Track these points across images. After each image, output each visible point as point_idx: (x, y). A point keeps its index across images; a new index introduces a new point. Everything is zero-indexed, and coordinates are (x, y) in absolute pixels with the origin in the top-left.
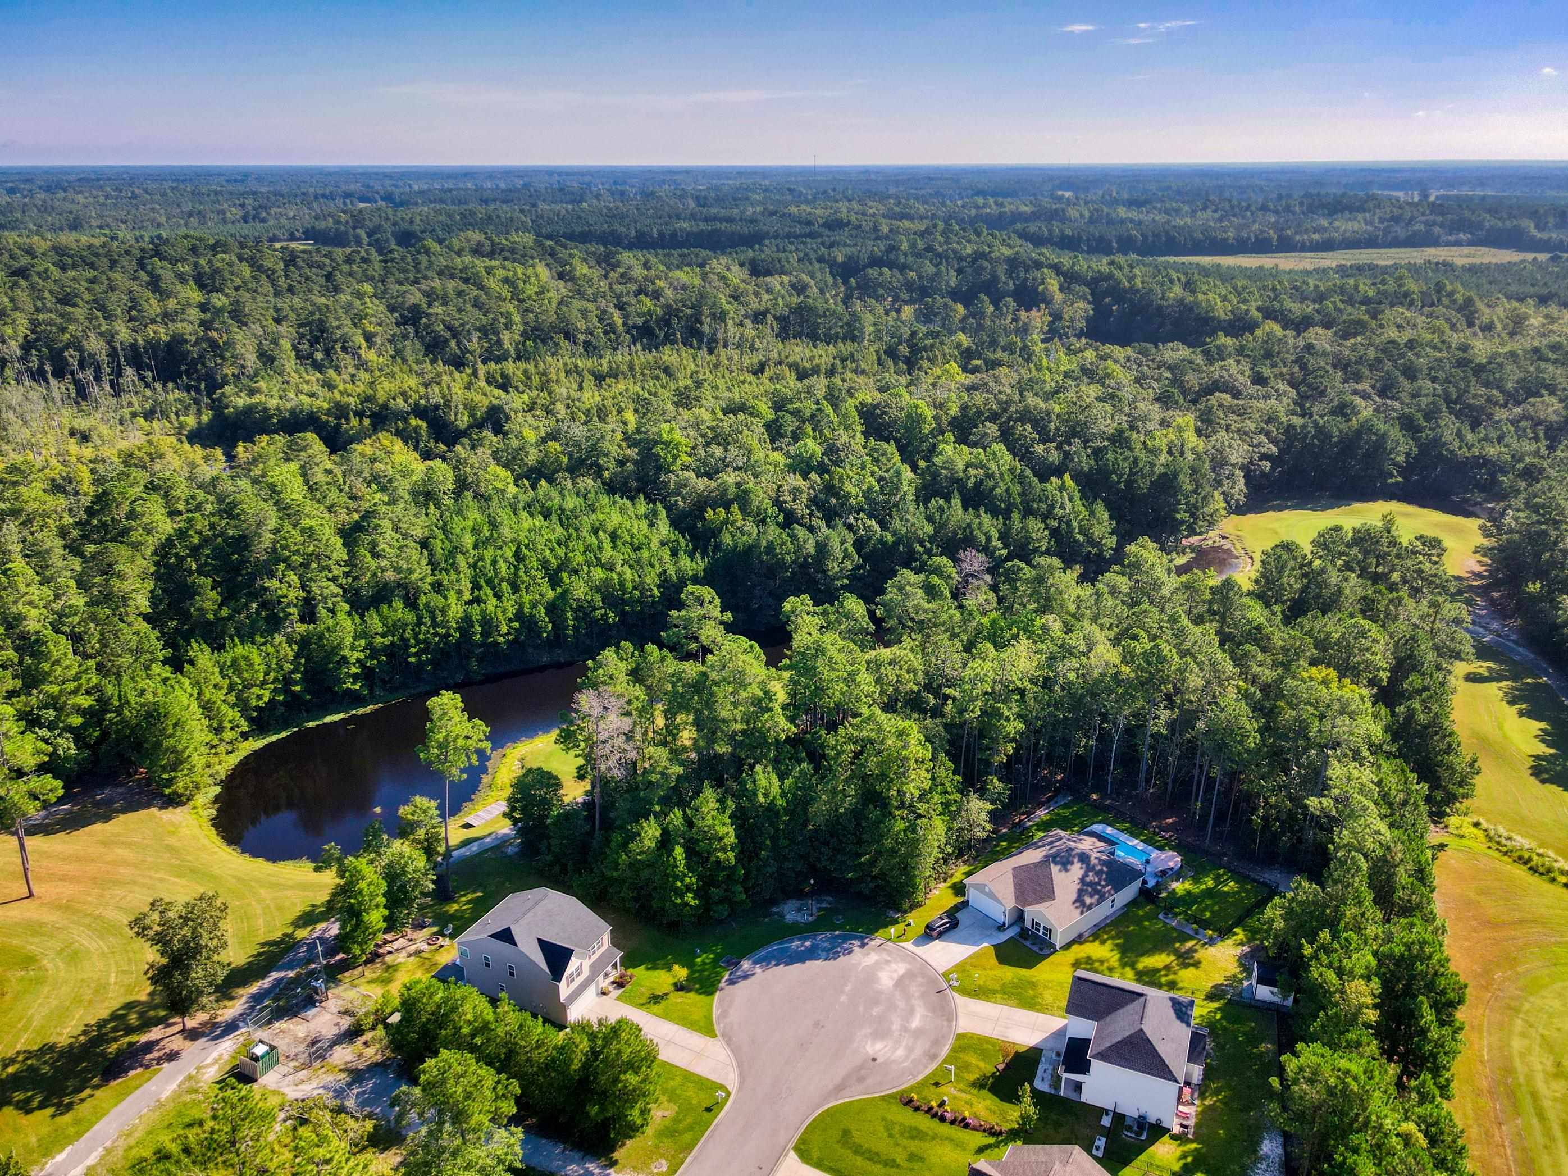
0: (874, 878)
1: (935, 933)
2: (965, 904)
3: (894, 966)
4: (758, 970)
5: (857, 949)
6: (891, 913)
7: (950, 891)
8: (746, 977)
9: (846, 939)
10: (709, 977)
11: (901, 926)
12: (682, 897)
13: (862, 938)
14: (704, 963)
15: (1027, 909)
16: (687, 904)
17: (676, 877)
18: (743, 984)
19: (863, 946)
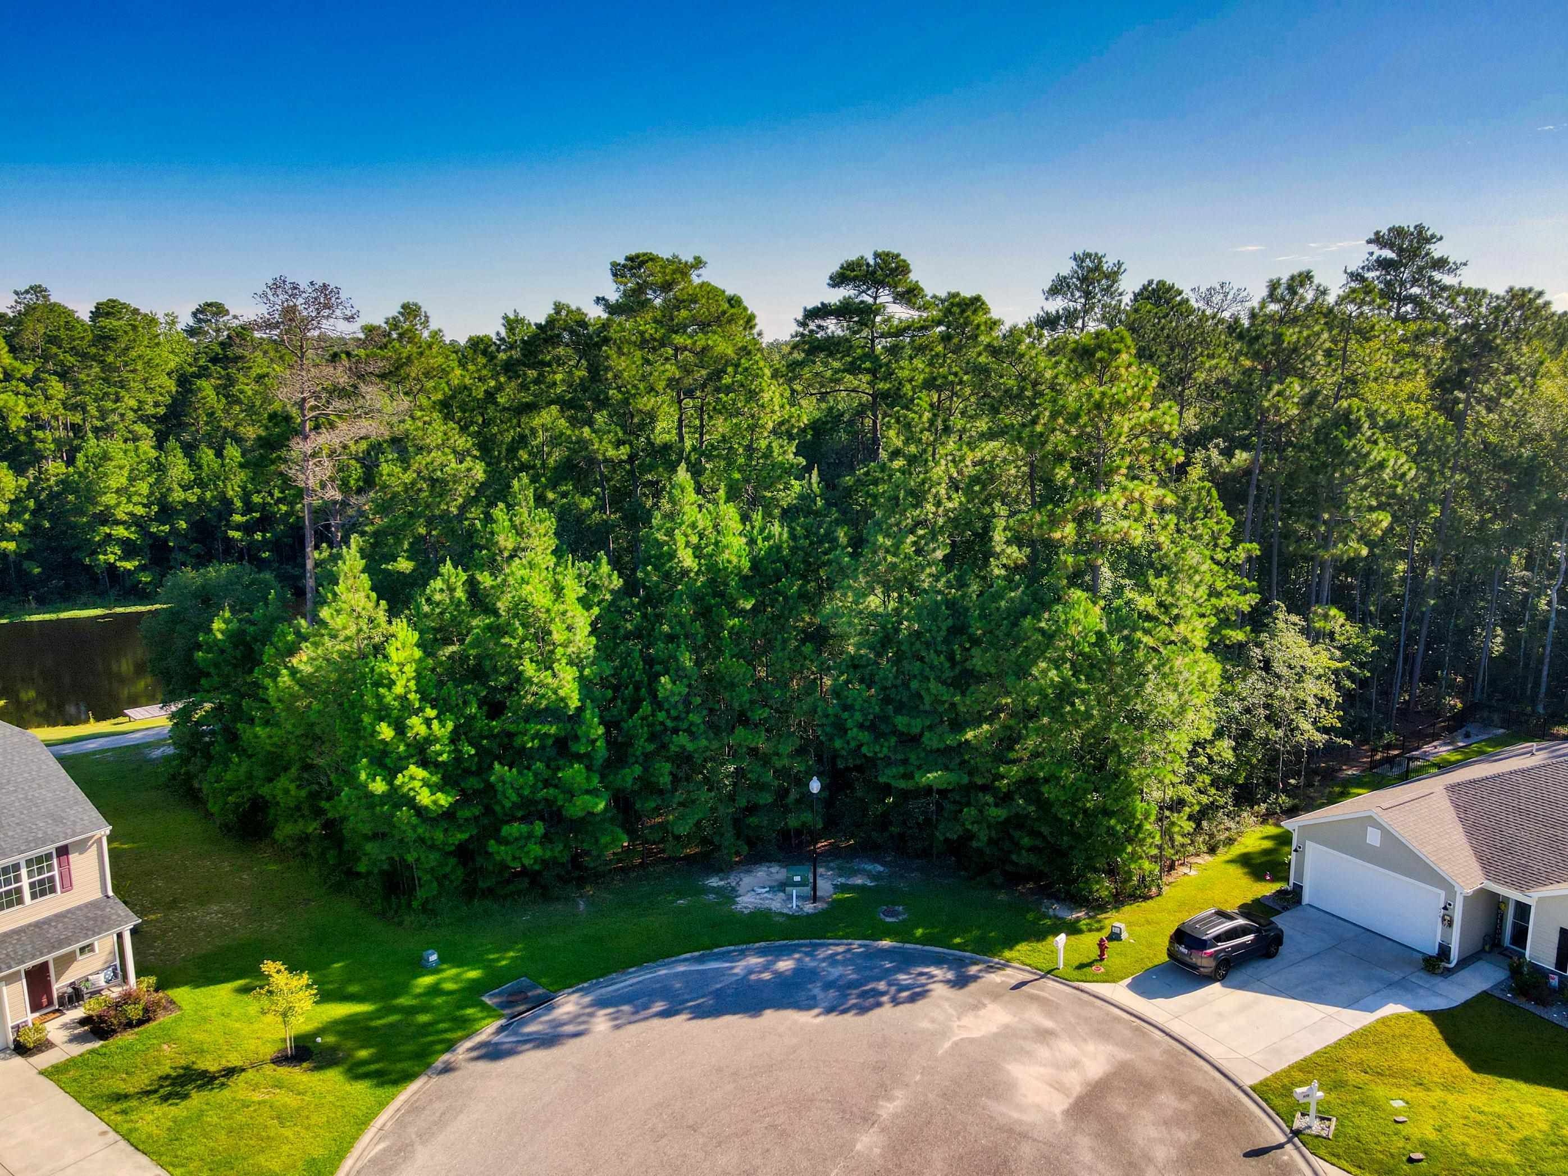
0: (1005, 799)
1: (1204, 961)
2: (1291, 898)
3: (1066, 1048)
4: (601, 1023)
5: (939, 990)
6: (1057, 909)
7: (1237, 872)
8: (549, 1040)
9: (906, 961)
10: (424, 1029)
11: (1088, 943)
12: (391, 774)
13: (959, 964)
14: (435, 990)
15: (1532, 897)
16: (399, 799)
17: (383, 713)
18: (532, 1059)
19: (961, 982)
